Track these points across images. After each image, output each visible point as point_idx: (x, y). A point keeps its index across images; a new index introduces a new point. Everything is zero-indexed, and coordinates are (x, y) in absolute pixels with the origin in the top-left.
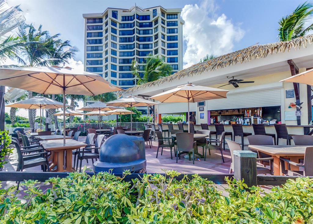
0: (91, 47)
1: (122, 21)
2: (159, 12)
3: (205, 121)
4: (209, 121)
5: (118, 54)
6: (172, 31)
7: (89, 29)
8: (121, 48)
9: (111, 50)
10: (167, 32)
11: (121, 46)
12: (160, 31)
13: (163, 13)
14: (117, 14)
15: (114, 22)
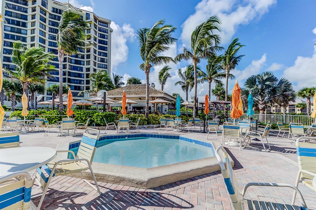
0: (11, 27)
1: (52, 12)
2: (92, 17)
3: (131, 110)
4: (133, 110)
5: (47, 43)
6: (103, 36)
7: (8, 7)
8: (50, 37)
9: (40, 37)
10: (98, 36)
11: (50, 36)
12: (92, 33)
13: (96, 19)
14: (47, 4)
15: (43, 10)
